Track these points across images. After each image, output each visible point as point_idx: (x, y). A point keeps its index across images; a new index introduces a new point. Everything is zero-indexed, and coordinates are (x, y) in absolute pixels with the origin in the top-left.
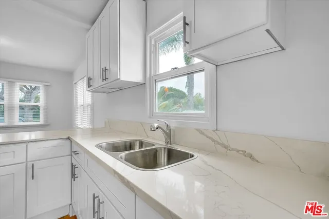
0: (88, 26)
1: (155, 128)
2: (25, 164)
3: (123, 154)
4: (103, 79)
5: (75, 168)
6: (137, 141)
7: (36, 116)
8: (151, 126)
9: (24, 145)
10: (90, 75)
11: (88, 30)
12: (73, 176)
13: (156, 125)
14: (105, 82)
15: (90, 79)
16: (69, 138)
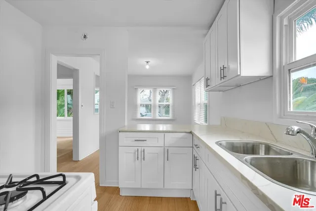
0: (205, 32)
1: (295, 133)
2: (163, 148)
3: (249, 157)
4: (221, 78)
5: (196, 160)
6: (261, 144)
7: (167, 112)
8: (288, 129)
9: (163, 134)
10: (208, 76)
11: (205, 35)
12: (195, 166)
13: (296, 128)
14: (223, 80)
15: (207, 80)
16: (191, 132)
